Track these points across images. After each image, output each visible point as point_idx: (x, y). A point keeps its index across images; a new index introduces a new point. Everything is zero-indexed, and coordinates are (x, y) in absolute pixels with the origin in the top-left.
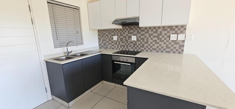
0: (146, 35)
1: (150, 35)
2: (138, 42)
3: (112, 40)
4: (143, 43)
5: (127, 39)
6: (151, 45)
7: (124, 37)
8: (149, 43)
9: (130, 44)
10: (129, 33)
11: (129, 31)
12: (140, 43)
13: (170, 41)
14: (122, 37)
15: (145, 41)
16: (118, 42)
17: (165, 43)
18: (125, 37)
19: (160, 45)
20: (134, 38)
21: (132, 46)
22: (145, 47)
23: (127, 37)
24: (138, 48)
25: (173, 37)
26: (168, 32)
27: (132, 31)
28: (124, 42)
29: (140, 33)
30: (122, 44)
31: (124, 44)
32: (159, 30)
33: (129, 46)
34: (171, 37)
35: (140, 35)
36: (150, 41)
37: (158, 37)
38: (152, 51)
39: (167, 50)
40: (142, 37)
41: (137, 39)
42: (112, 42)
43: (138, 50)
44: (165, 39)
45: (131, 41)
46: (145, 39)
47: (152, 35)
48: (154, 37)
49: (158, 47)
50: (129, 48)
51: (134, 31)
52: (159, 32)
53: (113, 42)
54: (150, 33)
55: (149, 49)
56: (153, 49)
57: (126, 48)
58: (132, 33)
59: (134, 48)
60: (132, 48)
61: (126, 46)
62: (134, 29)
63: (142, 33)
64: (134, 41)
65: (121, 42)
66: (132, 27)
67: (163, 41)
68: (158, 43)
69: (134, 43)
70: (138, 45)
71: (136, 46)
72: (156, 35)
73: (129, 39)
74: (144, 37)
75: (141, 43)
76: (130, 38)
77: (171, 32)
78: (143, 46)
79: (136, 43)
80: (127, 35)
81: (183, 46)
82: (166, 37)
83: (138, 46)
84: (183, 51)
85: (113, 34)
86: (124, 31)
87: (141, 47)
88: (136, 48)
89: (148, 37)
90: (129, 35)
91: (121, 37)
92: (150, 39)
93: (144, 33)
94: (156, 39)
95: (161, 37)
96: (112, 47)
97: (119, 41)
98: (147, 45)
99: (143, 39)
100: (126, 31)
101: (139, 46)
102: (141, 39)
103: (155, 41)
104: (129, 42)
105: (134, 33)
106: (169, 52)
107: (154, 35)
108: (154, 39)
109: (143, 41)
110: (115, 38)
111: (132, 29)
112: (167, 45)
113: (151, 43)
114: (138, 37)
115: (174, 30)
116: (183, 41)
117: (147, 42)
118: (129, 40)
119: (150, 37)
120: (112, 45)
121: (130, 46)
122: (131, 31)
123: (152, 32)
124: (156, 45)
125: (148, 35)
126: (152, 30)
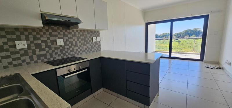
0: (74, 38)
1: (78, 38)
2: (66, 47)
3: (12, 50)
4: (73, 47)
5: (49, 44)
6: (81, 48)
7: (42, 41)
8: (79, 46)
9: (56, 51)
10: (51, 35)
11: (50, 33)
12: (68, 47)
13: (93, 43)
14: (39, 42)
15: (75, 44)
16: (30, 51)
17: (90, 45)
18: (45, 42)
19: (87, 47)
20: (60, 42)
21: (59, 53)
22: (75, 51)
23: (49, 41)
24: (67, 54)
25: (95, 39)
26: (91, 35)
27: (56, 33)
28: (44, 50)
29: (67, 36)
30: (42, 53)
31: (45, 52)
32: (84, 33)
33: (54, 54)
34: (93, 40)
35: (67, 38)
36: (79, 44)
37: (84, 39)
38: (82, 54)
39: (92, 50)
40: (70, 40)
41: (65, 43)
42: (12, 53)
43: (68, 56)
44: (90, 41)
45: (56, 46)
46: (74, 42)
47: (79, 38)
48: (82, 40)
49: (86, 49)
50: (54, 56)
51: (59, 33)
52: (85, 35)
53: (17, 52)
54: (77, 36)
55: (79, 52)
56: (83, 52)
57: (48, 57)
58: (56, 36)
59: (62, 55)
60: (60, 55)
61: (48, 55)
62: (59, 31)
63: (69, 36)
64: (61, 46)
65: (37, 50)
66: (56, 28)
67: (89, 43)
68: (86, 45)
69: (61, 48)
70: (66, 50)
71: (64, 52)
72: (83, 38)
73: (52, 44)
74: (72, 40)
75: (70, 47)
76: (55, 43)
77: (92, 35)
78: (73, 50)
79: (64, 48)
80: (48, 39)
81: (100, 45)
82: (90, 39)
83: (67, 52)
84: (100, 49)
85: (14, 37)
86: (41, 33)
87: (71, 51)
88: (65, 54)
89: (76, 40)
90: (51, 38)
91: (36, 42)
92: (78, 42)
93: (71, 36)
94: (84, 41)
95: (87, 39)
96: (15, 62)
97: (33, 48)
98: (77, 48)
99: (72, 43)
100: (44, 33)
101: (69, 52)
102: (70, 42)
103: (83, 44)
104: (53, 49)
105: (59, 36)
106: (94, 51)
107: (81, 37)
108: (82, 42)
109: (72, 44)
110: (21, 45)
111: (56, 31)
112: (92, 46)
113: (80, 46)
114: (65, 41)
115: (94, 34)
116: (100, 42)
117: (76, 46)
118: (52, 46)
119: (78, 40)
120: (14, 59)
121: (57, 53)
122: (54, 33)
123: (79, 36)
124: (84, 47)
125: (76, 38)
126: (79, 34)
